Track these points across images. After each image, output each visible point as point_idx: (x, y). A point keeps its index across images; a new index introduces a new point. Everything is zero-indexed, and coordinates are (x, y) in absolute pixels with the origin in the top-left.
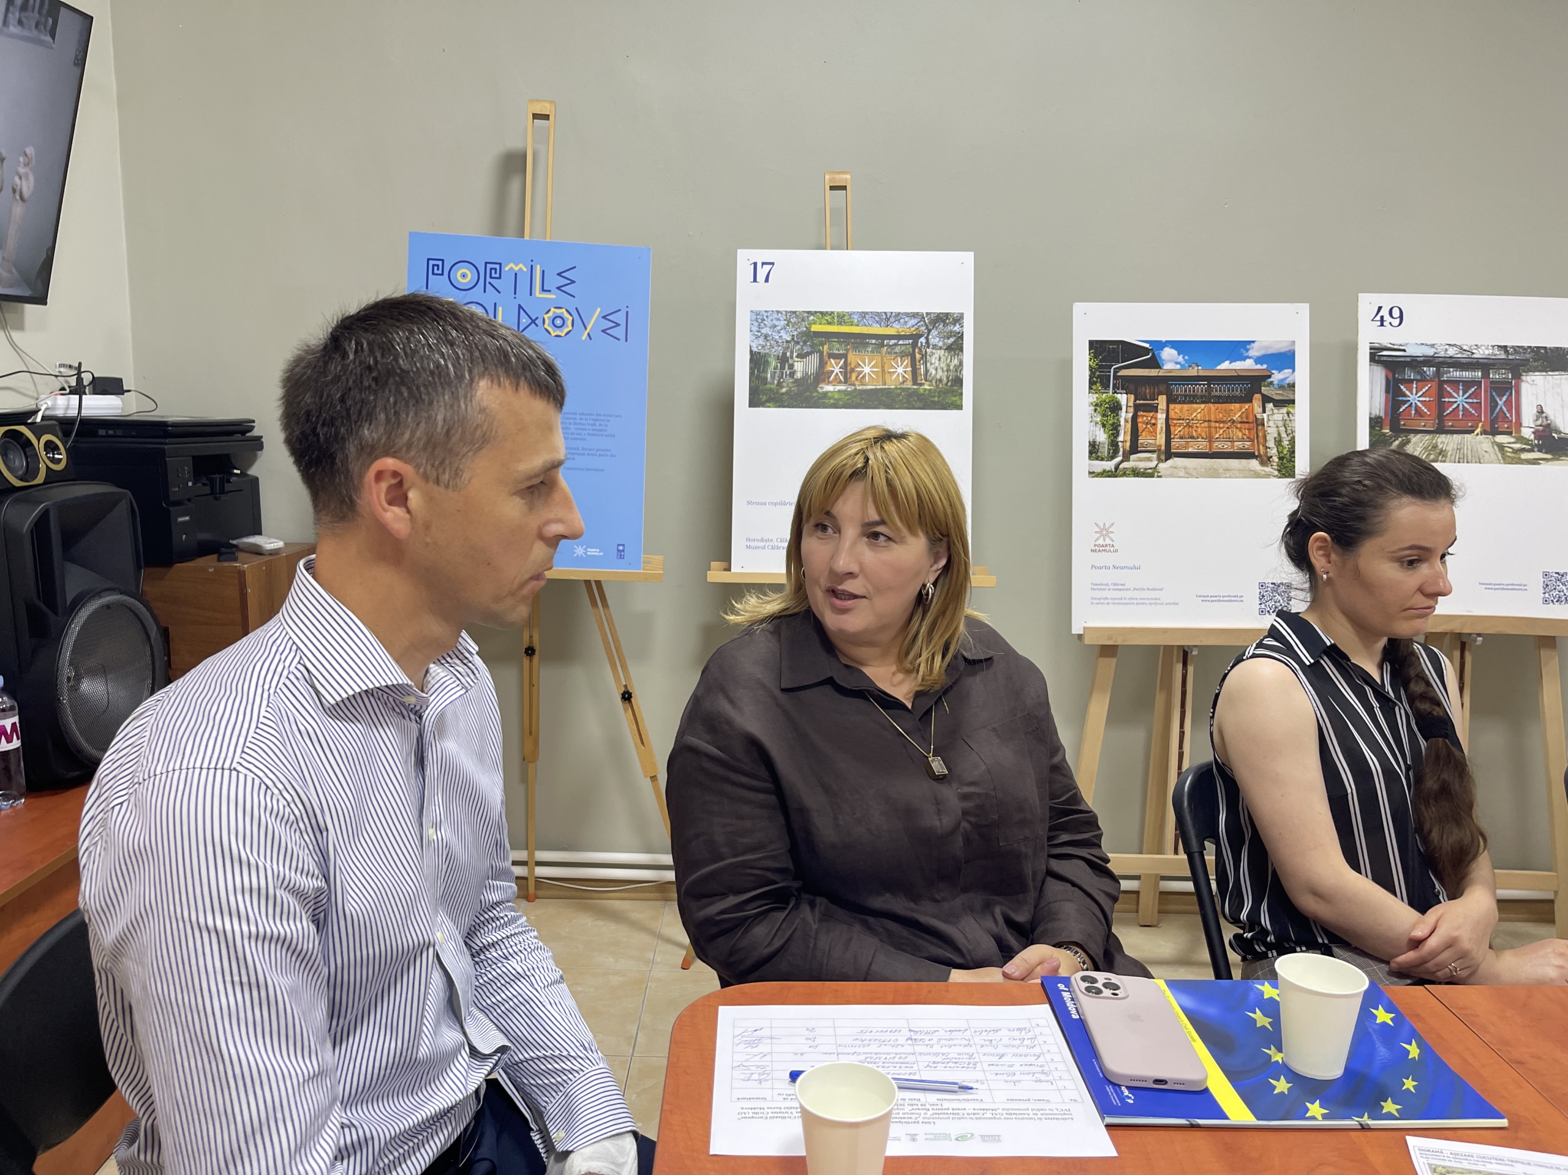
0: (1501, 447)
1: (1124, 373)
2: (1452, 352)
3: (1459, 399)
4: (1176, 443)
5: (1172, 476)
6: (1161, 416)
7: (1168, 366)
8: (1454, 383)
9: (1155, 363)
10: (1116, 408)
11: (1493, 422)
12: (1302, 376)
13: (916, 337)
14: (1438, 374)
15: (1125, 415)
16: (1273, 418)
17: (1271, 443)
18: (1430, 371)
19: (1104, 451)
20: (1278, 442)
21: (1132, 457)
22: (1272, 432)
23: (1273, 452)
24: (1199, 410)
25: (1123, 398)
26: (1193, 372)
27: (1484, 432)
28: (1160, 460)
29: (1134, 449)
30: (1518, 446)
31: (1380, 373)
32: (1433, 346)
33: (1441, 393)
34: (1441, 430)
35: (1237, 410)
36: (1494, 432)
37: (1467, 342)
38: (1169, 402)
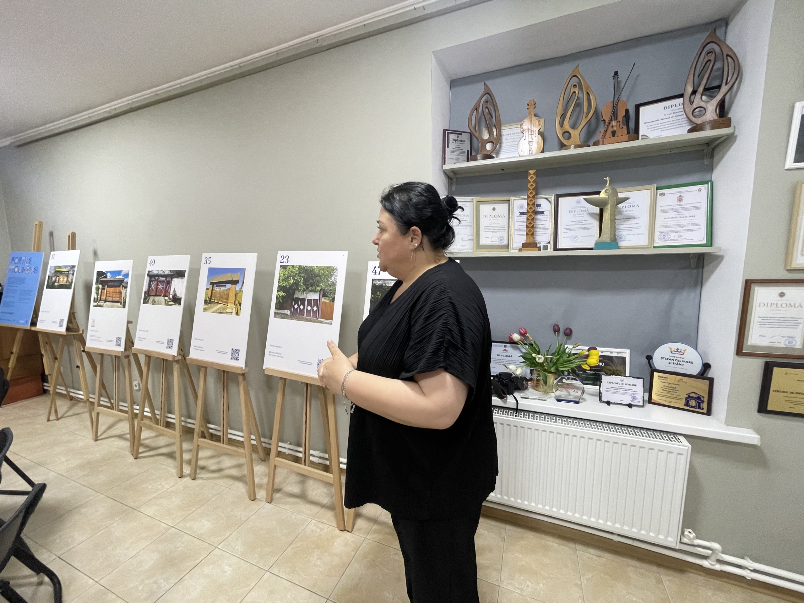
0: (165, 300)
1: (102, 279)
2: (161, 272)
3: (160, 286)
4: (107, 298)
5: (106, 307)
6: (106, 291)
7: (108, 277)
8: (160, 281)
9: (106, 277)
10: (99, 289)
11: (165, 293)
12: (129, 280)
13: (68, 271)
14: (158, 279)
15: (100, 290)
16: (123, 291)
17: (122, 299)
18: (157, 278)
19: (96, 300)
20: (124, 298)
21: (100, 302)
22: (123, 295)
23: (122, 301)
24: (111, 289)
25: (100, 286)
26: (112, 279)
27: (163, 296)
28: (104, 303)
29: (100, 300)
30: (169, 300)
31: (148, 278)
32: (158, 271)
33: (157, 284)
34: (156, 295)
35: (118, 289)
36: (165, 296)
37: (164, 270)
38: (108, 287)
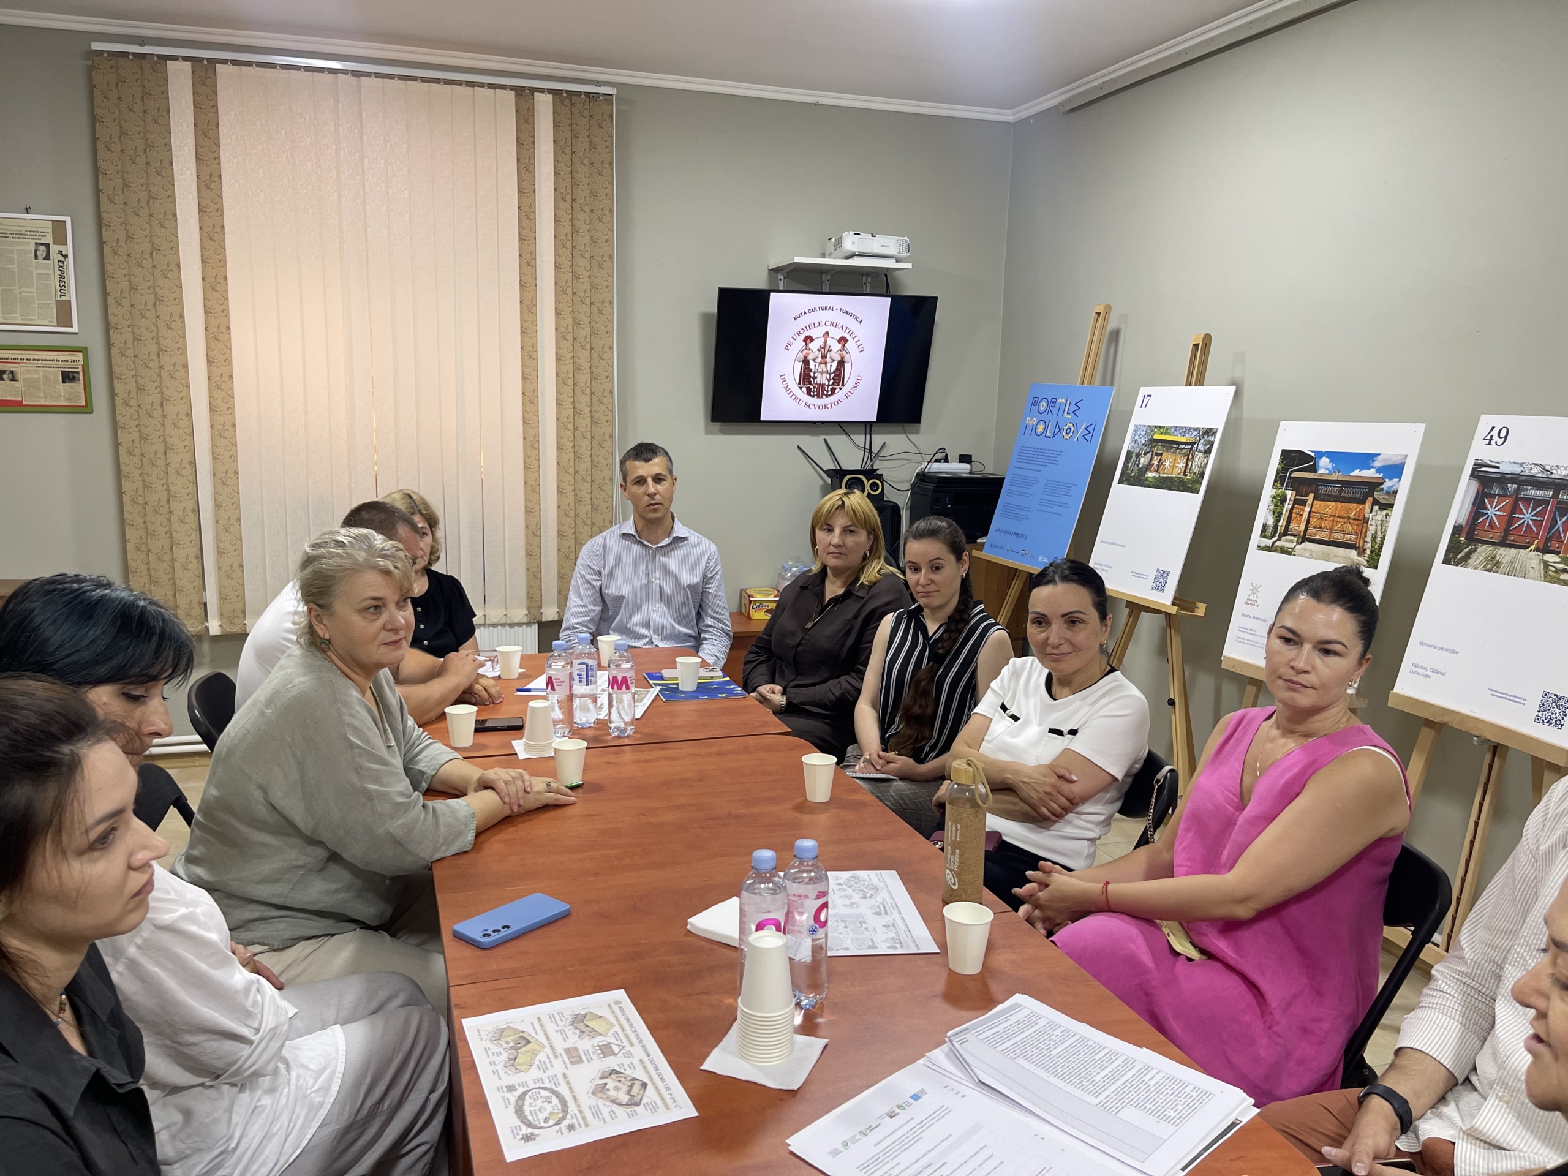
0: (1546, 565)
1: (1296, 475)
2: (1535, 471)
3: (1527, 516)
4: (1311, 530)
5: (1301, 555)
6: (1307, 509)
7: (1321, 471)
8: (1527, 500)
9: (1313, 469)
10: (1283, 500)
11: (1548, 540)
12: (1404, 486)
14: (1518, 491)
15: (1287, 506)
17: (1368, 539)
18: (1512, 487)
19: (1269, 531)
20: (1374, 538)
21: (1284, 538)
22: (1372, 528)
23: (1368, 546)
24: (1331, 507)
26: (1334, 477)
27: (1537, 550)
28: (1298, 543)
29: (1286, 533)
30: (1561, 566)
31: (1475, 485)
32: (1521, 465)
33: (1515, 508)
34: (1504, 543)
35: (1354, 509)
36: (1545, 550)
38: (1315, 499)
